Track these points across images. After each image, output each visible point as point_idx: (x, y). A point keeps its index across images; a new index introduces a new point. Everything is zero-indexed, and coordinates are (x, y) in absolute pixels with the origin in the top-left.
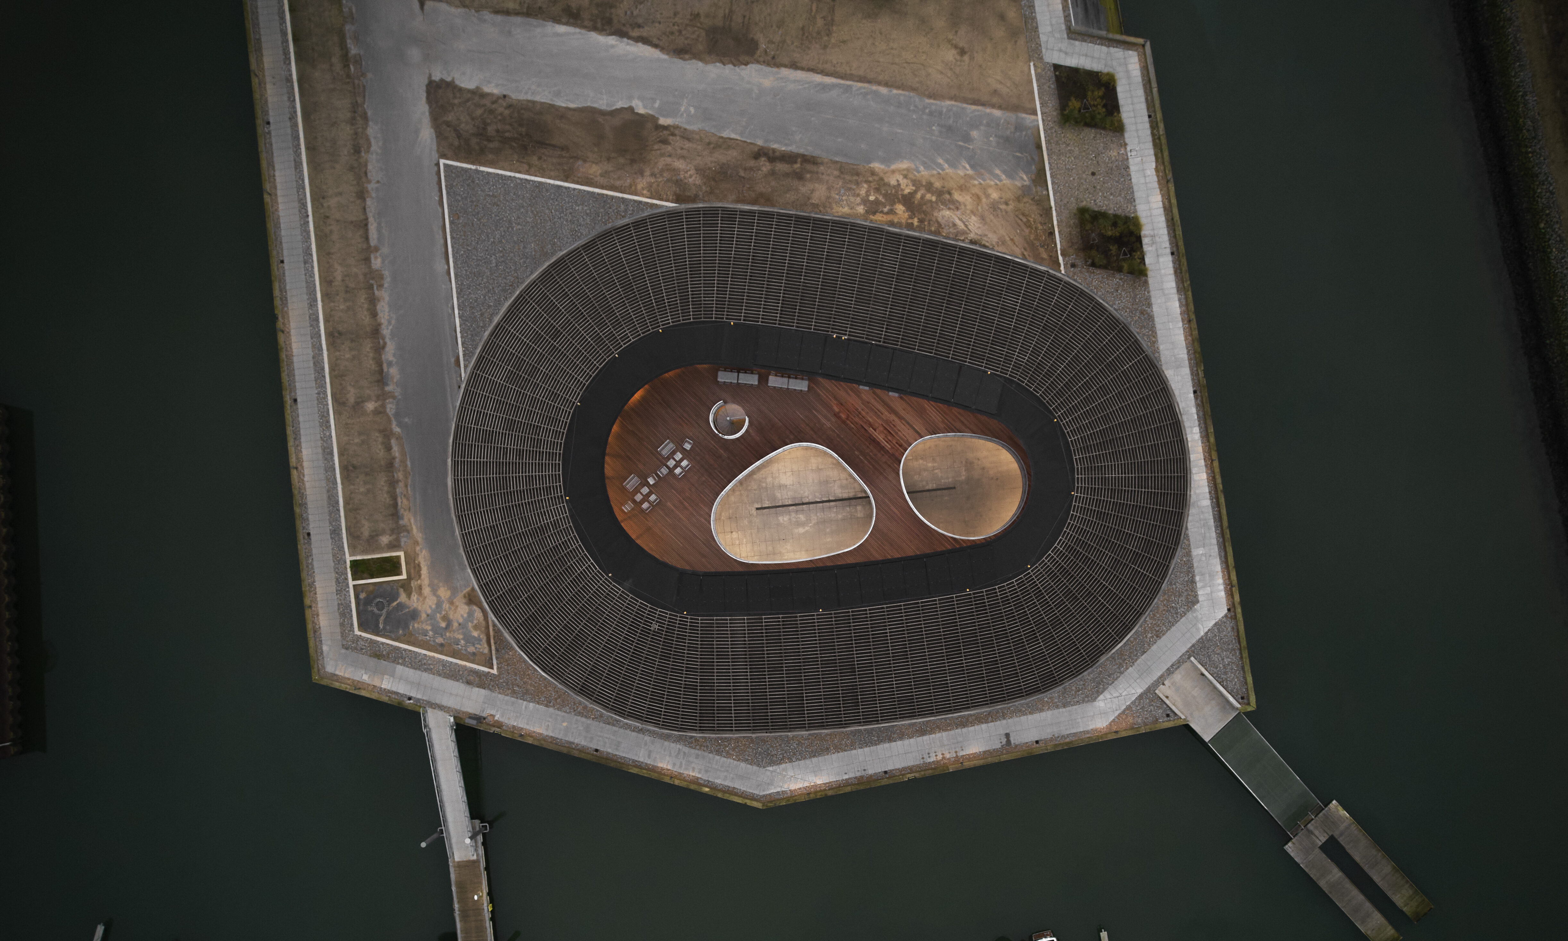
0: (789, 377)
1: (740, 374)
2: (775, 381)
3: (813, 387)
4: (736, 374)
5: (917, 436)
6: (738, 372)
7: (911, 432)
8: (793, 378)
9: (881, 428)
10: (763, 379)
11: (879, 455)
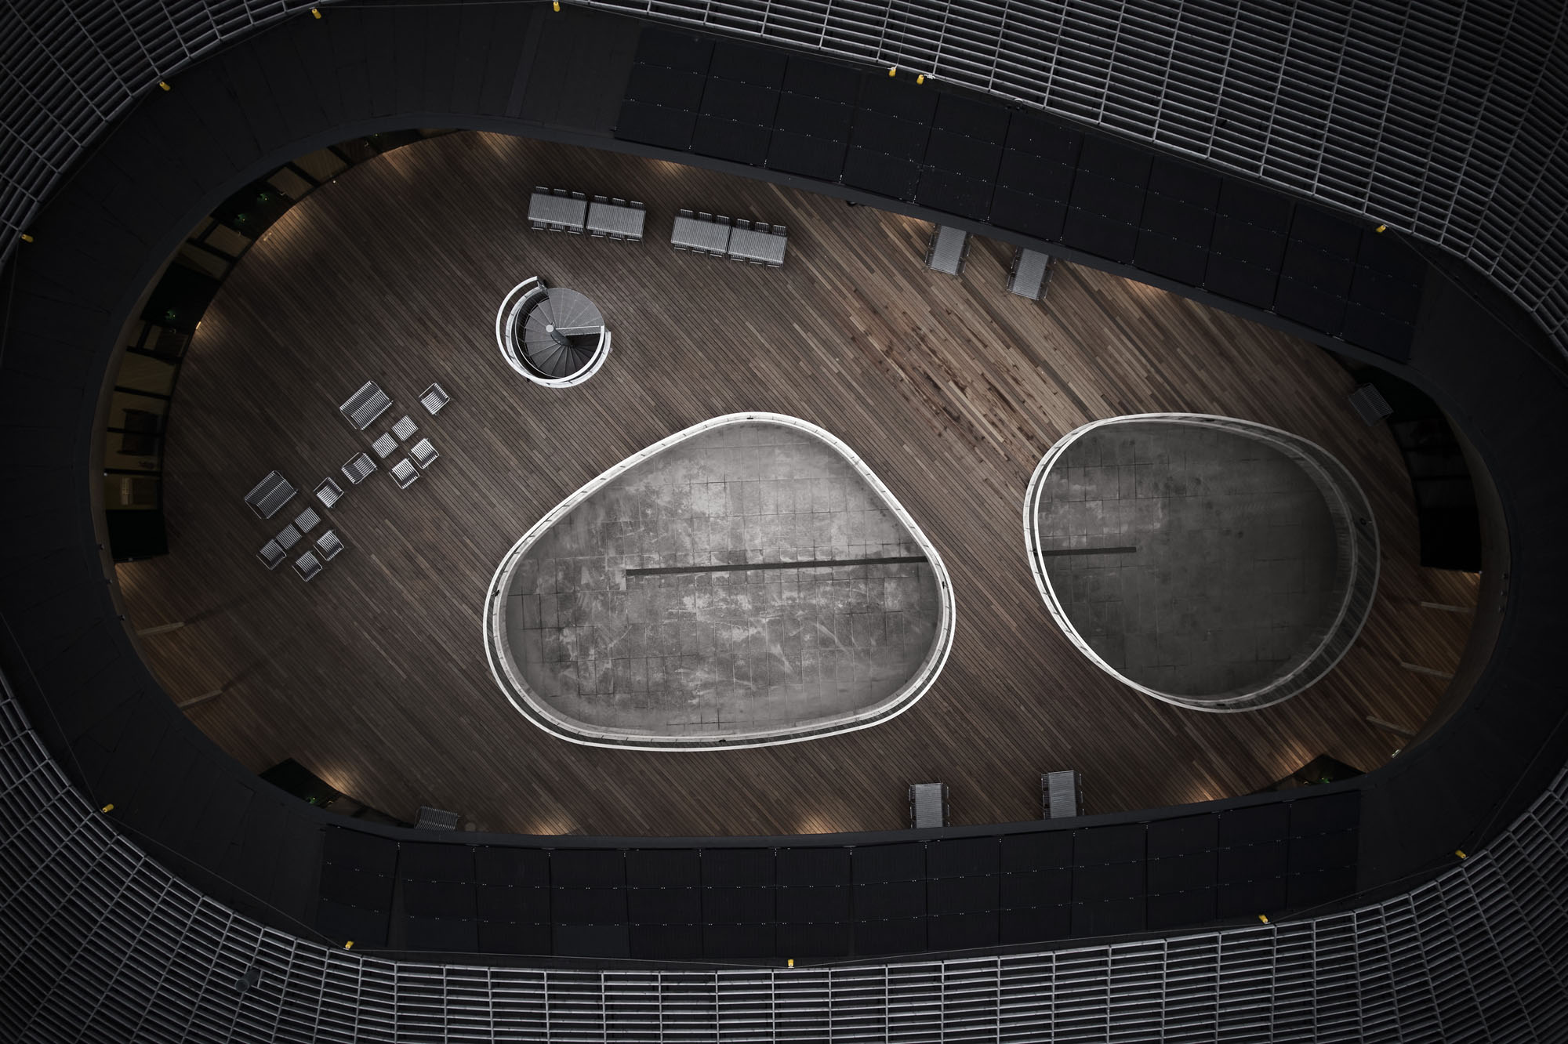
0: (733, 224)
1: (593, 205)
2: (688, 234)
3: (797, 260)
4: (583, 204)
5: (1078, 415)
6: (590, 199)
7: (1062, 402)
8: (743, 227)
9: (982, 387)
10: (658, 224)
11: (970, 460)
